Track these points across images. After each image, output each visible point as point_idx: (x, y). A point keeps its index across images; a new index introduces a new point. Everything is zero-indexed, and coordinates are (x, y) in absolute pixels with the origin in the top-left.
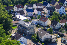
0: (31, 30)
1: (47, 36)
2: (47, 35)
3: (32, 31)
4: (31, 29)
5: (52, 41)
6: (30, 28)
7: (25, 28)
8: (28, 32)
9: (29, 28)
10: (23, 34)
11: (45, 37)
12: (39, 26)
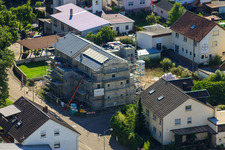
0: (113, 85)
1: (189, 114)
2: (188, 108)
3: (123, 92)
4: (114, 78)
5: (218, 143)
6: (109, 76)
7: (85, 75)
8: (98, 93)
9: (102, 71)
10: (73, 108)
11: (178, 122)
12: (167, 60)
